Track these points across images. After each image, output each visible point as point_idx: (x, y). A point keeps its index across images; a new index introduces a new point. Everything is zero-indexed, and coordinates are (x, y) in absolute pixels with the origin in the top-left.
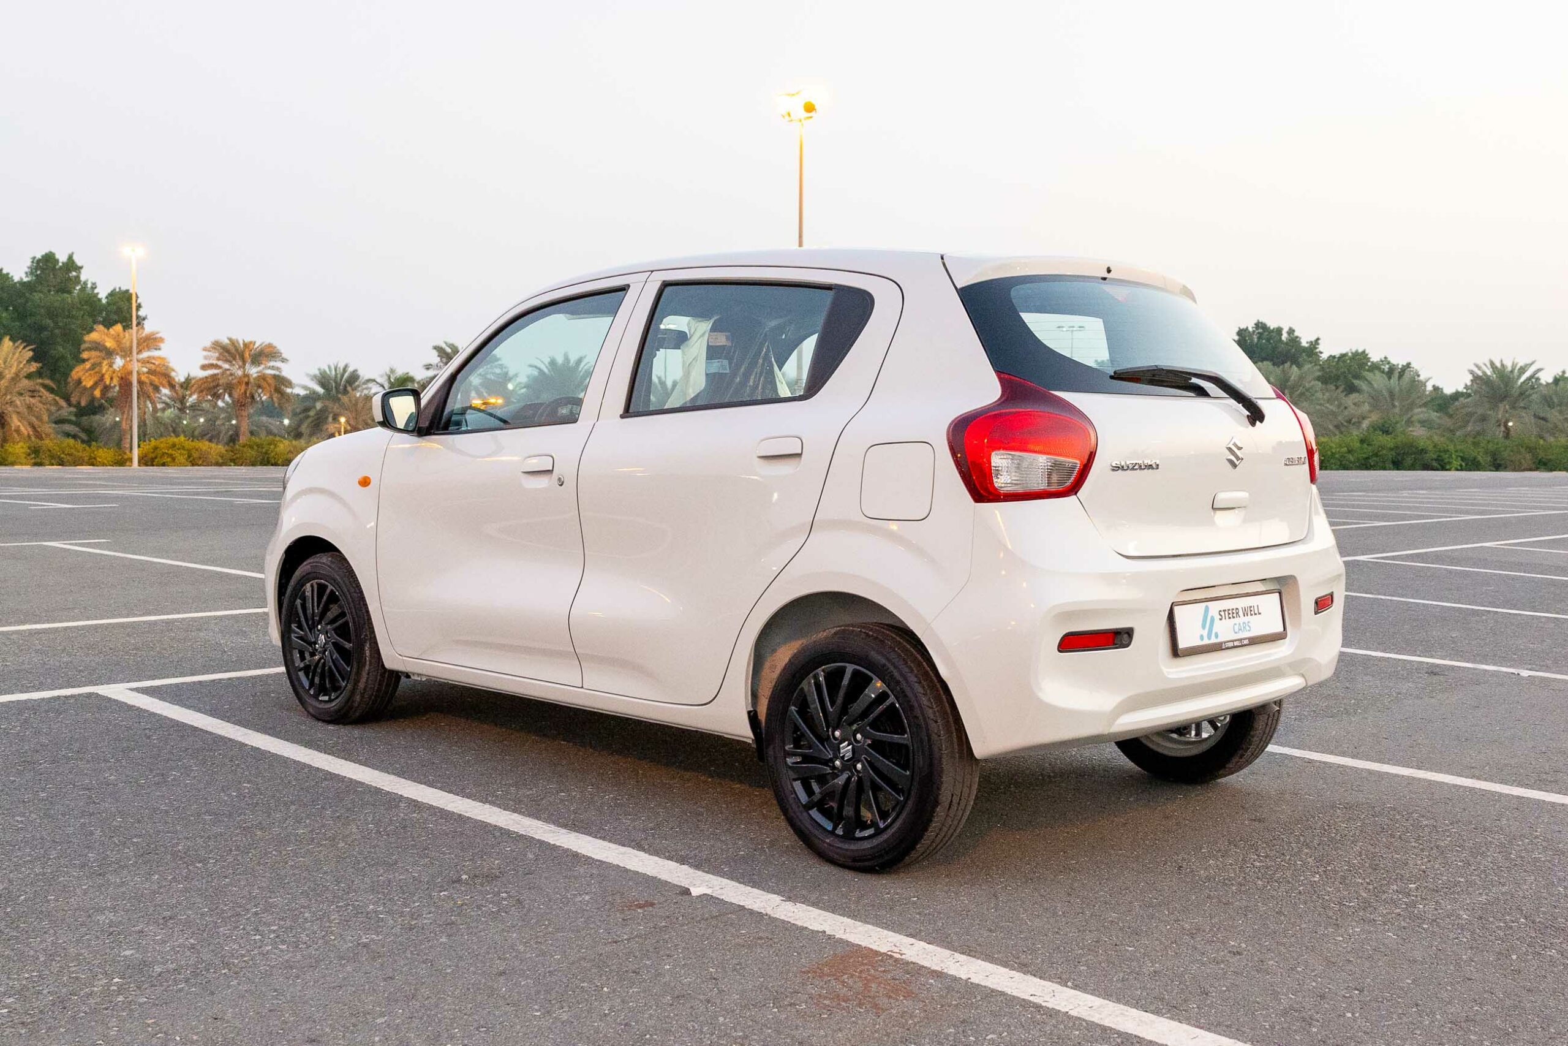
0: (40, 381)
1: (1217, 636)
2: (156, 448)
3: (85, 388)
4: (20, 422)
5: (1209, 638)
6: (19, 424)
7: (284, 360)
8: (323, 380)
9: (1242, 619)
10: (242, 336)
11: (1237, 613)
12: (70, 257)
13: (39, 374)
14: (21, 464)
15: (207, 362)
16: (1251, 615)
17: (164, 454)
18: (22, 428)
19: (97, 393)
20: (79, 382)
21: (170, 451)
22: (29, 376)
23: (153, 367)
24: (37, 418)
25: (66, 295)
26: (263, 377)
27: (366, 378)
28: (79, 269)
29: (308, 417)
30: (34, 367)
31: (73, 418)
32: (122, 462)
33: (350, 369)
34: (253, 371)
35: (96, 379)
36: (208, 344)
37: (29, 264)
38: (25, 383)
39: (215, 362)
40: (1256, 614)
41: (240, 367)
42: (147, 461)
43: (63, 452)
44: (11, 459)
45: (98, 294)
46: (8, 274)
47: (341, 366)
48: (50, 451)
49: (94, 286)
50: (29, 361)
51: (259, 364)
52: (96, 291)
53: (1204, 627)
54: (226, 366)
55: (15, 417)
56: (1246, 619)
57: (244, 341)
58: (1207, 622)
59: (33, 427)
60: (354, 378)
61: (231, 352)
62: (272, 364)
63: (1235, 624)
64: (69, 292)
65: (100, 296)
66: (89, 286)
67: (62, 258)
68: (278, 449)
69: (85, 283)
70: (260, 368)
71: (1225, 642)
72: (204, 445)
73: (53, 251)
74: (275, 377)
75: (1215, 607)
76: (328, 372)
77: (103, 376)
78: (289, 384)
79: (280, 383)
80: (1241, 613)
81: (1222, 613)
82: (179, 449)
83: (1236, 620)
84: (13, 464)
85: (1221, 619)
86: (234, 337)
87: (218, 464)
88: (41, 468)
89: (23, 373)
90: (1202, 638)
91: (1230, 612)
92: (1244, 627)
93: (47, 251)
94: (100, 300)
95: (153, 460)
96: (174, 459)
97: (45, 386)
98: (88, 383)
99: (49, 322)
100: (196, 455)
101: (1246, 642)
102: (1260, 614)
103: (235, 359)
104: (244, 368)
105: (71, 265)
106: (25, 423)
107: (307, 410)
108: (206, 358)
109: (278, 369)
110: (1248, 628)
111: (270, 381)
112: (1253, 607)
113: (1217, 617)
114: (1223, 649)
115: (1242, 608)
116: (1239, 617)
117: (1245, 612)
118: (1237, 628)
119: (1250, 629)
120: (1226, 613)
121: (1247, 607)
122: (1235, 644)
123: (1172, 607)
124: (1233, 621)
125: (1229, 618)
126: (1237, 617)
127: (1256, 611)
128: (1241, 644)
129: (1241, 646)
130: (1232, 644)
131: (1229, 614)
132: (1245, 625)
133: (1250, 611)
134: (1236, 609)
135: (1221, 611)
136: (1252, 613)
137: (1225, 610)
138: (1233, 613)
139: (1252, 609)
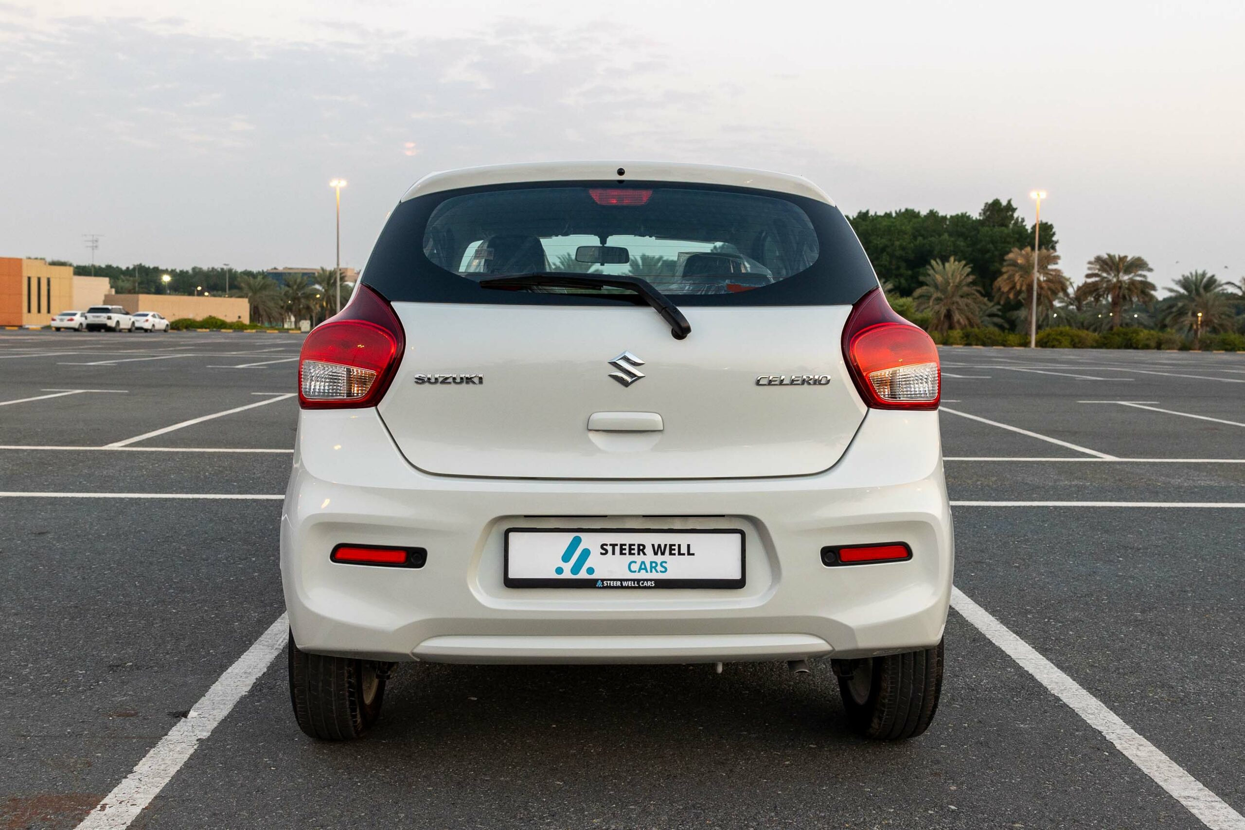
0: (975, 288)
2: (1049, 335)
3: (1003, 293)
4: (960, 316)
5: (575, 571)
6: (960, 317)
7: (1150, 270)
8: (1185, 283)
9: (649, 557)
10: (1117, 253)
11: (643, 550)
12: (1009, 202)
13: (973, 283)
14: (958, 344)
15: (1090, 272)
16: (671, 554)
17: (1054, 339)
18: (961, 320)
19: (1011, 296)
20: (1000, 289)
21: (1059, 337)
22: (969, 285)
23: (1050, 277)
24: (972, 313)
25: (1003, 228)
26: (1132, 283)
27: (1224, 281)
28: (1014, 210)
29: (1171, 313)
30: (971, 278)
31: (1000, 313)
32: (1026, 344)
33: (1209, 275)
34: (1126, 278)
35: (1010, 286)
36: (1092, 259)
37: (983, 207)
38: (966, 289)
39: (1097, 272)
40: (680, 554)
41: (1115, 276)
42: (1041, 344)
43: (986, 336)
44: (951, 340)
45: (1025, 225)
46: (969, 216)
47: (1200, 272)
48: (976, 335)
49: (1023, 220)
50: (968, 275)
51: (1130, 273)
52: (1024, 224)
53: (566, 558)
54: (1105, 275)
55: (957, 312)
56: (659, 558)
57: (1119, 256)
58: (574, 554)
59: (968, 319)
60: (1212, 281)
61: (1108, 264)
62: (1140, 272)
63: (634, 562)
64: (1007, 226)
65: (1027, 227)
66: (1020, 220)
67: (1004, 203)
68: (1138, 338)
69: (1017, 219)
70: (1131, 276)
71: (603, 580)
72: (1083, 333)
73: (999, 198)
74: (1141, 282)
75: (593, 541)
76: (1190, 277)
77: (1015, 284)
78: (1153, 288)
79: (1146, 288)
80: (649, 550)
81: (610, 548)
82: (1064, 336)
83: (638, 558)
84: (951, 344)
85: (602, 554)
86: (1112, 254)
87: (1092, 347)
88: (970, 347)
89: (964, 283)
91: (627, 547)
92: (651, 567)
93: (995, 198)
94: (1027, 230)
95: (1046, 343)
96: (1060, 343)
97: (978, 291)
98: (1005, 289)
99: (991, 246)
100: (1077, 340)
101: (650, 584)
102: (689, 554)
103: (1111, 269)
104: (1118, 276)
105: (1010, 208)
106: (964, 317)
107: (1171, 307)
108: (1089, 269)
109: (1144, 276)
110: (659, 568)
111: (1139, 286)
112: (679, 546)
113: (596, 551)
114: (599, 588)
115: (653, 545)
116: (644, 554)
117: (658, 550)
118: (635, 567)
119: (663, 570)
120: (617, 549)
121: (666, 545)
122: (625, 584)
123: (507, 532)
124: (628, 558)
125: (621, 553)
126: (639, 554)
127: (684, 550)
128: (638, 585)
129: (639, 587)
130: (619, 583)
131: (622, 549)
132: (654, 565)
133: (671, 550)
134: (639, 545)
135: (606, 545)
136: (676, 552)
137: (617, 545)
138: (630, 549)
139: (676, 548)
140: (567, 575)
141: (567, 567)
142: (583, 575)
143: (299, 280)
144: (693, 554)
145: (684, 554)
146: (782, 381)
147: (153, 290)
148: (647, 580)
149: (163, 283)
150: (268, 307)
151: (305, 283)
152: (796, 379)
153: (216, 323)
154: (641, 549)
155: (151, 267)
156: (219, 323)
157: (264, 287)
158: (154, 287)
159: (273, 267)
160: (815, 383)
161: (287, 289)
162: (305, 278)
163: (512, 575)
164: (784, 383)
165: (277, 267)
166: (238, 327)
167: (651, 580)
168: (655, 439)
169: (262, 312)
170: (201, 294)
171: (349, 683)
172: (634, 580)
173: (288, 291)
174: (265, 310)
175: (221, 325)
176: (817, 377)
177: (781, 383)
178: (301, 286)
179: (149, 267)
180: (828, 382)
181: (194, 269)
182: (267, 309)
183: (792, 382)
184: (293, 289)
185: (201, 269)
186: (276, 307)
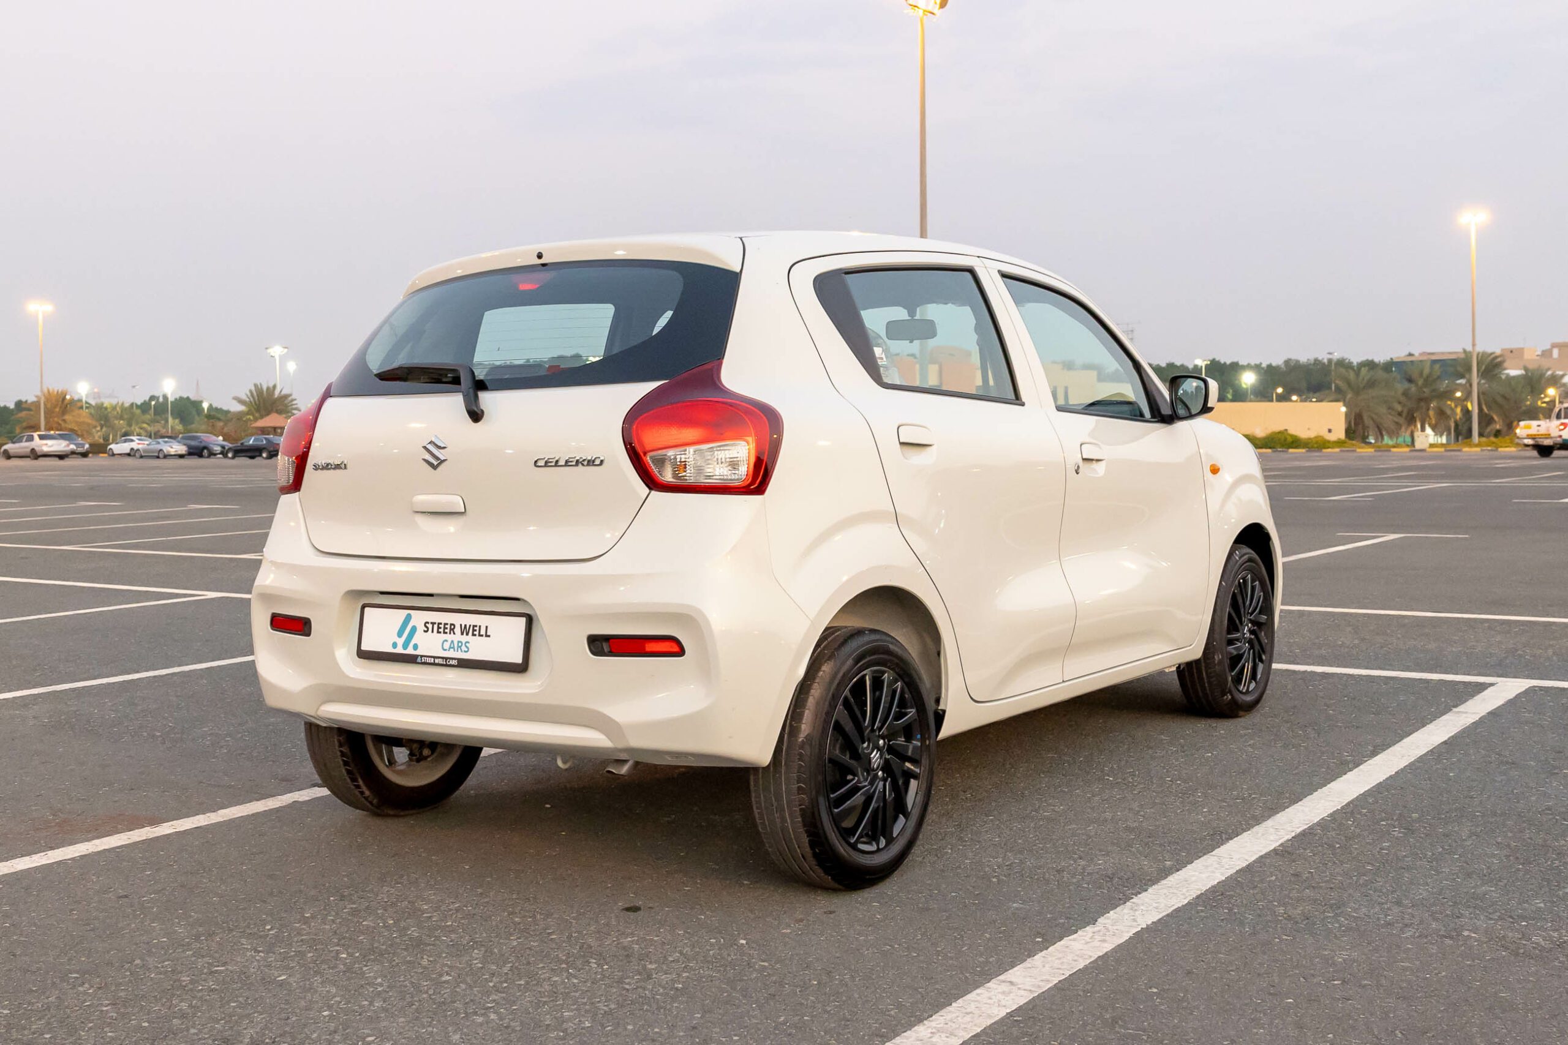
1: (416, 647)
5: (405, 646)
9: (457, 637)
11: (453, 629)
16: (474, 635)
40: (480, 635)
53: (400, 634)
56: (464, 638)
58: (406, 630)
63: (446, 641)
71: (422, 656)
75: (419, 618)
80: (457, 630)
81: (430, 626)
83: (449, 637)
85: (425, 631)
90: (395, 645)
91: (442, 626)
92: (458, 647)
101: (454, 662)
102: (486, 635)
110: (464, 648)
112: (480, 626)
113: (421, 628)
114: (419, 663)
115: (461, 625)
116: (454, 633)
117: (465, 630)
118: (447, 645)
119: (466, 650)
120: (436, 627)
121: (470, 626)
122: (437, 661)
123: (363, 607)
124: (443, 636)
125: (438, 632)
126: (450, 633)
127: (483, 632)
128: (445, 663)
129: (446, 665)
130: (432, 660)
131: (439, 628)
132: (460, 644)
133: (474, 630)
134: (451, 625)
135: (428, 623)
136: (477, 633)
137: (435, 623)
138: (445, 628)
139: (477, 628)
140: (399, 650)
141: (401, 641)
142: (410, 651)
143: (1426, 371)
144: (489, 636)
145: (482, 636)
146: (557, 461)
147: (1230, 396)
148: (453, 659)
149: (1244, 386)
150: (1376, 414)
151: (1435, 377)
152: (571, 460)
153: (1285, 440)
154: (452, 628)
155: (1228, 363)
156: (1290, 439)
157: (1371, 384)
158: (1231, 391)
159: (1407, 353)
160: (588, 465)
161: (1406, 385)
162: (1437, 367)
163: (364, 647)
164: (560, 464)
165: (1413, 352)
166: (1317, 445)
167: (455, 659)
168: (461, 520)
169: (1367, 421)
170: (1282, 398)
171: (341, 751)
172: (443, 658)
173: (1409, 389)
174: (1373, 419)
175: (1293, 442)
176: (589, 458)
177: (557, 464)
178: (1429, 381)
179: (1225, 363)
180: (602, 461)
181: (1287, 362)
182: (1374, 416)
183: (567, 463)
184: (1417, 385)
185: (1297, 361)
186: (1390, 414)
